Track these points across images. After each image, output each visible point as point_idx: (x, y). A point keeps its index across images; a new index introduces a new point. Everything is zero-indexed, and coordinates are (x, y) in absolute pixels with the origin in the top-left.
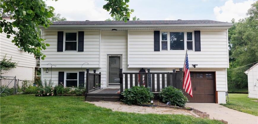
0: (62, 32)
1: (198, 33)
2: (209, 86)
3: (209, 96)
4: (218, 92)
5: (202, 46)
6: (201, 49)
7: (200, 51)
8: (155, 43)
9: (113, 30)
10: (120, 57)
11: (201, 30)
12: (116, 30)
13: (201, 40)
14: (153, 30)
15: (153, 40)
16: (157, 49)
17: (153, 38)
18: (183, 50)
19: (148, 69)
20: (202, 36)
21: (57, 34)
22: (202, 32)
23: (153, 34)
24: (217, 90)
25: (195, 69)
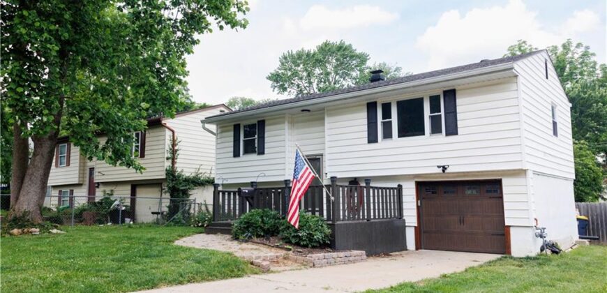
0: (239, 125)
1: (451, 95)
2: (495, 214)
3: (495, 237)
4: (511, 229)
5: (459, 124)
6: (459, 130)
7: (456, 134)
8: (368, 127)
9: (303, 111)
10: (319, 159)
11: (457, 88)
12: (309, 111)
13: (459, 109)
14: (366, 102)
15: (365, 121)
16: (372, 138)
17: (366, 117)
18: (423, 136)
19: (366, 180)
20: (459, 101)
21: (232, 128)
22: (460, 90)
23: (366, 110)
24: (507, 223)
25: (444, 175)
